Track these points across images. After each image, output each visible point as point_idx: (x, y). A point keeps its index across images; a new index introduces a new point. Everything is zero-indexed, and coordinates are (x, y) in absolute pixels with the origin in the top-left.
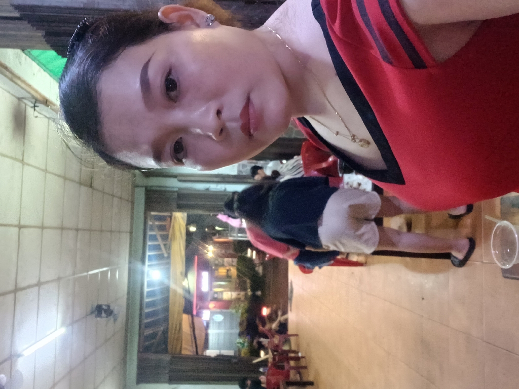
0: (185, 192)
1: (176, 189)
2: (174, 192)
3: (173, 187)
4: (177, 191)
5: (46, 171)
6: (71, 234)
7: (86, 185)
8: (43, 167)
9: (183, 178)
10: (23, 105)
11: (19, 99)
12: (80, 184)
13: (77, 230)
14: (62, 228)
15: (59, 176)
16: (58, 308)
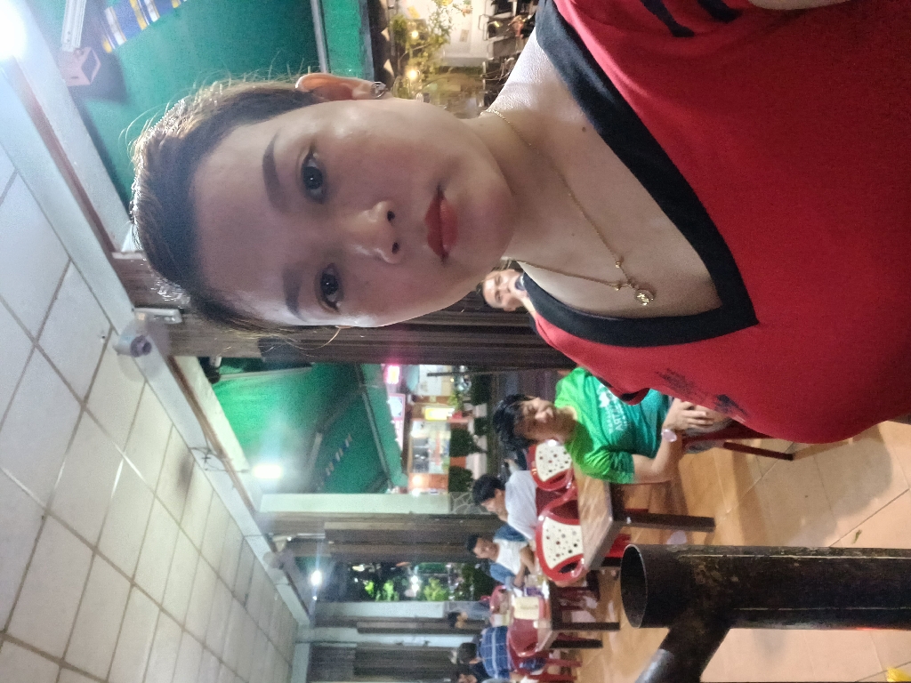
0: (366, 648)
1: (354, 646)
2: (351, 649)
3: (351, 642)
4: (355, 649)
5: (200, 552)
6: (213, 660)
7: (238, 600)
8: (198, 545)
9: (365, 625)
10: (191, 459)
11: (190, 450)
12: (234, 594)
13: (221, 661)
14: (204, 646)
15: (213, 568)
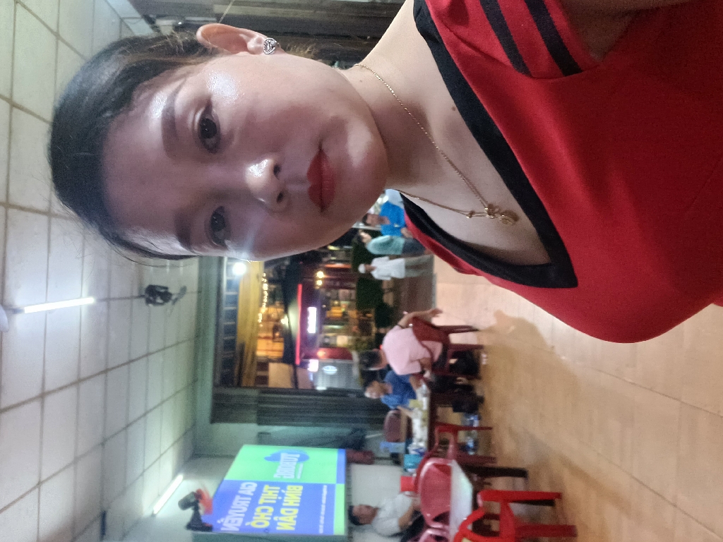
16: (83, 265)
